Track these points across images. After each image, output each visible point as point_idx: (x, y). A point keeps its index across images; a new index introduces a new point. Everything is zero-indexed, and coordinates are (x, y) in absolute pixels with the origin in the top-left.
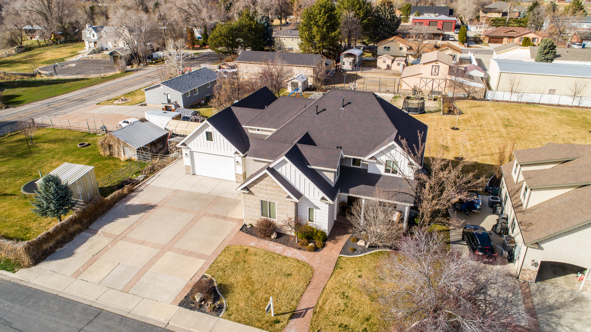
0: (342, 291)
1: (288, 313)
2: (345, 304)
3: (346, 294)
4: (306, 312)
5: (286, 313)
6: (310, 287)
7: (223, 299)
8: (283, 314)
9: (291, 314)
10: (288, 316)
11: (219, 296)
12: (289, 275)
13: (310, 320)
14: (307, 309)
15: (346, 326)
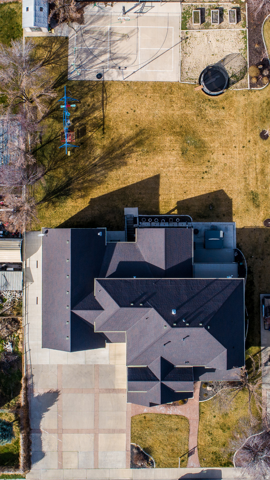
0: (208, 431)
1: (186, 454)
2: (211, 439)
3: (210, 432)
4: (194, 450)
5: (185, 454)
6: (191, 433)
7: (151, 457)
8: (184, 455)
9: (187, 454)
10: (186, 456)
11: (147, 456)
12: (177, 429)
13: (197, 455)
14: (194, 448)
15: (215, 452)
